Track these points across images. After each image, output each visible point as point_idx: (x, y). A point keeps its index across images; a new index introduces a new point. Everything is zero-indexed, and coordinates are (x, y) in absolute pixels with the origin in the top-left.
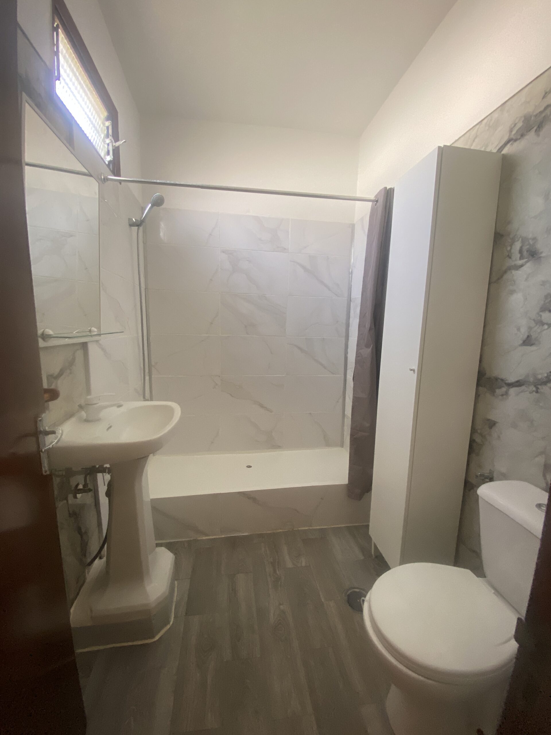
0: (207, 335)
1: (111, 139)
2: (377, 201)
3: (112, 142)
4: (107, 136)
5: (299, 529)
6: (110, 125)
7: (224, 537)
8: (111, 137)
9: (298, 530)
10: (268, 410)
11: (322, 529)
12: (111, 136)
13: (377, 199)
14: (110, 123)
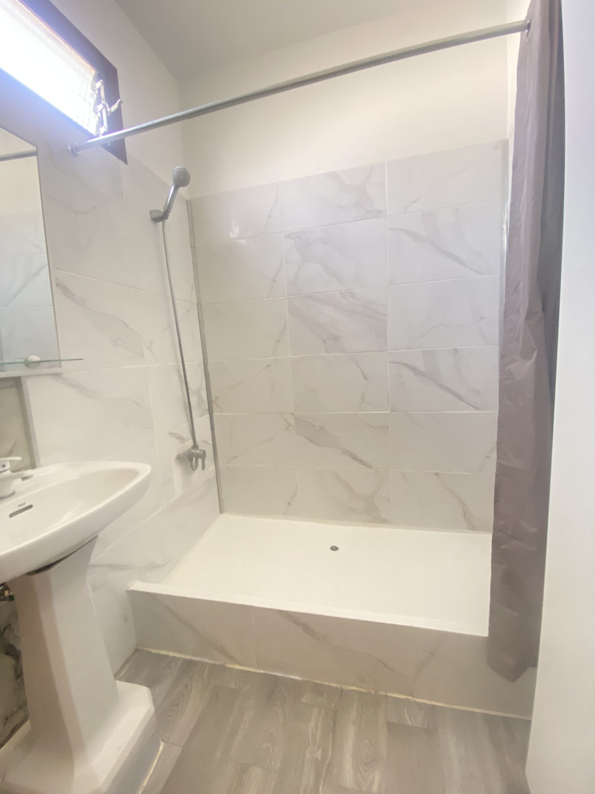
0: (274, 358)
1: (104, 103)
2: (529, 26)
3: (105, 107)
4: (98, 101)
5: (389, 694)
6: (101, 86)
7: (263, 674)
8: (103, 102)
9: (387, 696)
10: (365, 465)
11: (434, 707)
12: (103, 99)
13: (528, 22)
14: (101, 82)
